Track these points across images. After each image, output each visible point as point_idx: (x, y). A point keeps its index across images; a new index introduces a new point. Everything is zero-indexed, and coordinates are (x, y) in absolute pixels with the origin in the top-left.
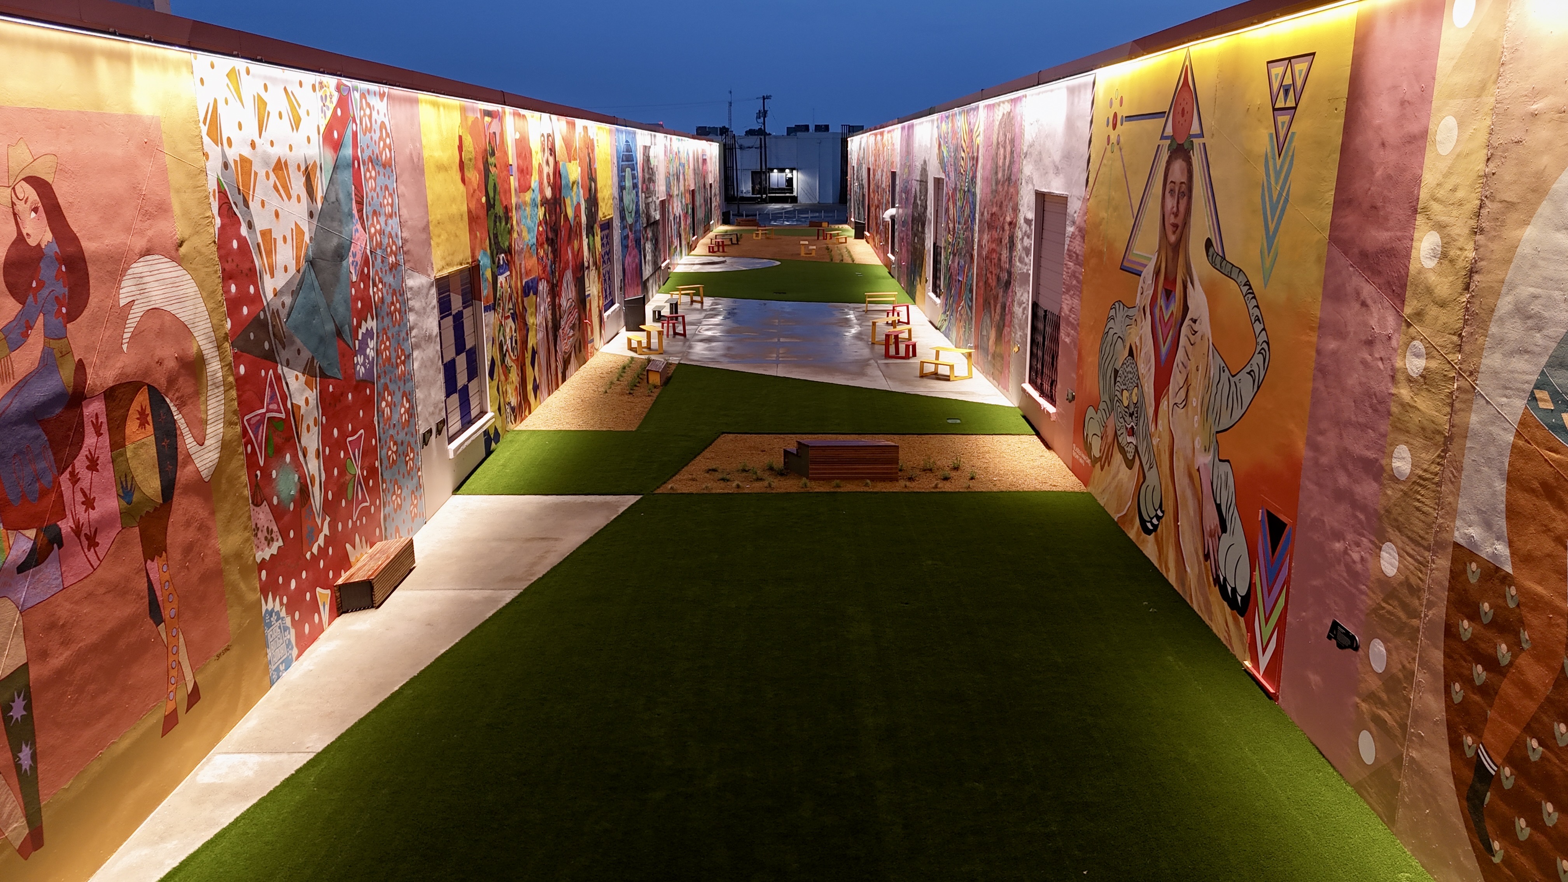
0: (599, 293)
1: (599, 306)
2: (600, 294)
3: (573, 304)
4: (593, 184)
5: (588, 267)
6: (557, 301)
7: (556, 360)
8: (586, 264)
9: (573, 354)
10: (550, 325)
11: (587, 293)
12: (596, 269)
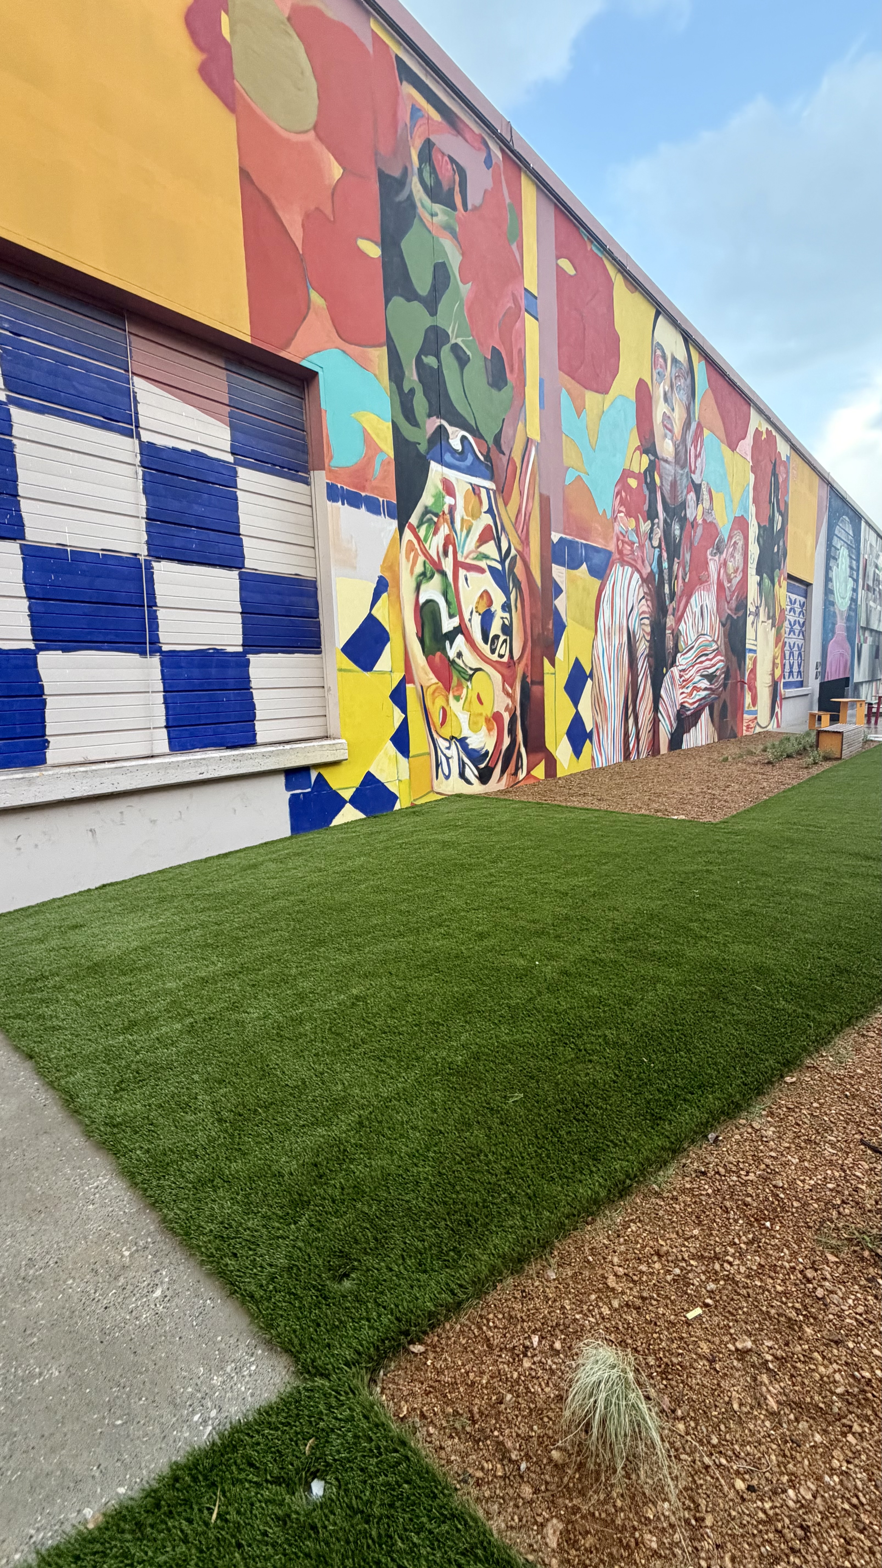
0: (775, 658)
1: (773, 675)
2: (778, 661)
3: (715, 646)
4: (778, 518)
5: (757, 614)
6: (670, 621)
7: (656, 709)
8: (751, 608)
9: (705, 716)
10: (643, 647)
11: (748, 646)
12: (773, 625)
